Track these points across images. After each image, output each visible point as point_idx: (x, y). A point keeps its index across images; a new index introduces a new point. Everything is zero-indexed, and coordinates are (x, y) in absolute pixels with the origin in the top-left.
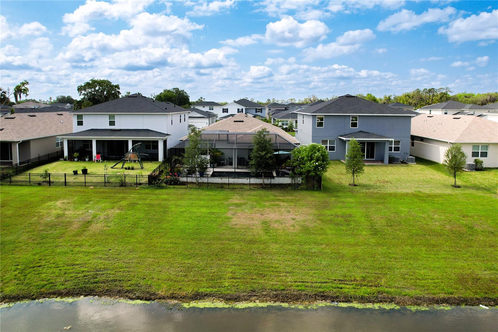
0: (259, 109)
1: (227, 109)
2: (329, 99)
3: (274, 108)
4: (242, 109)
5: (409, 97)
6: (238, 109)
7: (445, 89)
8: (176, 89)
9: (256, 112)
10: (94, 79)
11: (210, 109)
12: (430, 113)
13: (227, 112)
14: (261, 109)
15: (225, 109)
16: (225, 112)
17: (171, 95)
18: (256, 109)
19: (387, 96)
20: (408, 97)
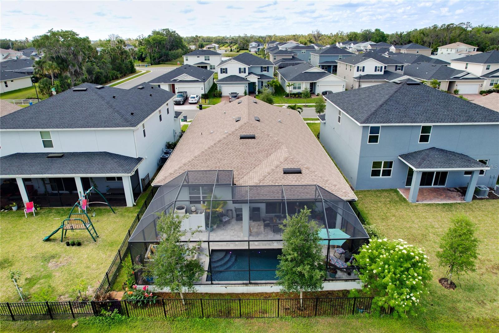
0: (266, 68)
1: (226, 69)
2: (333, 34)
3: (281, 57)
4: (245, 69)
5: (424, 35)
6: (240, 69)
7: (466, 23)
8: (166, 29)
9: (262, 71)
10: (54, 30)
11: (206, 60)
12: (466, 68)
13: (226, 73)
14: (268, 67)
15: (224, 69)
16: (224, 72)
17: (160, 38)
18: (262, 67)
19: (399, 33)
20: (422, 35)
